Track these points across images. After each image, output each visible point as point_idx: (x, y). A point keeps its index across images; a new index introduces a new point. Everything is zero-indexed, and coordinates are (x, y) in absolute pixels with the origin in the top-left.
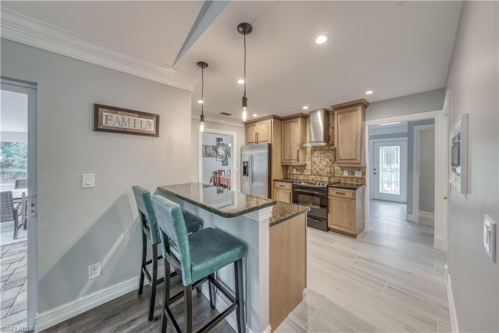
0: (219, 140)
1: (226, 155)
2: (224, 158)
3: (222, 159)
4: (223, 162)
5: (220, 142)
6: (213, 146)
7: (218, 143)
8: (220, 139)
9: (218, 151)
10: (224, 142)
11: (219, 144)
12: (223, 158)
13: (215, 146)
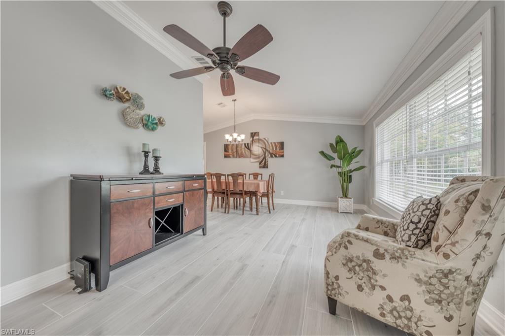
0: (253, 135)
1: (265, 154)
2: (262, 157)
3: (258, 160)
4: (260, 163)
5: (255, 138)
6: (245, 144)
7: (251, 139)
8: (255, 133)
9: (252, 149)
10: (261, 137)
11: (253, 140)
12: (259, 157)
13: (248, 144)
